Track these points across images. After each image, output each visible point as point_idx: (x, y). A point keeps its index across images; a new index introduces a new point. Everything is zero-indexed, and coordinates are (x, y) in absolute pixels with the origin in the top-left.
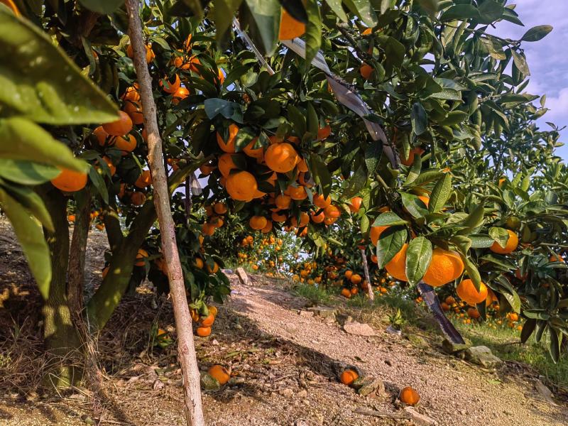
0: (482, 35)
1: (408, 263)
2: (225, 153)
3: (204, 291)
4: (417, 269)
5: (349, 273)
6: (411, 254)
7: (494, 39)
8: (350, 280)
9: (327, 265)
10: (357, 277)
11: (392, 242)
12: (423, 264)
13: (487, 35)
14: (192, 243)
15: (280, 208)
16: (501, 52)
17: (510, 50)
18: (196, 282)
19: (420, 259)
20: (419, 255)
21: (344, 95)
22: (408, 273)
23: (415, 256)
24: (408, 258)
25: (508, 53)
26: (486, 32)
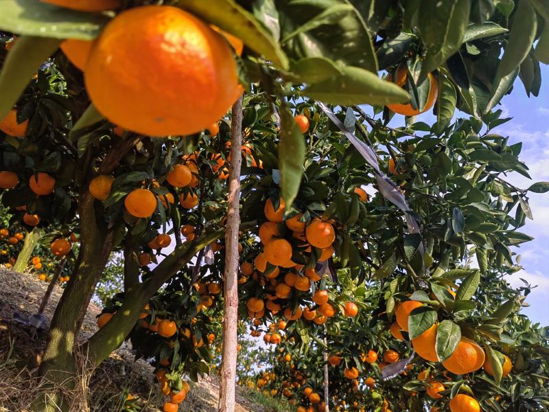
0: (496, 179)
1: (439, 339)
2: (269, 221)
3: (183, 364)
4: (447, 346)
5: (309, 390)
6: (442, 332)
7: (504, 183)
8: (308, 398)
9: (285, 379)
10: (316, 396)
11: (422, 319)
12: (453, 344)
13: (500, 179)
14: (190, 310)
15: (279, 296)
16: (510, 197)
17: (517, 196)
18: (179, 353)
19: (451, 337)
20: (449, 334)
21: (390, 192)
22: (438, 347)
23: (446, 334)
24: (439, 335)
25: (515, 198)
26: (499, 176)
